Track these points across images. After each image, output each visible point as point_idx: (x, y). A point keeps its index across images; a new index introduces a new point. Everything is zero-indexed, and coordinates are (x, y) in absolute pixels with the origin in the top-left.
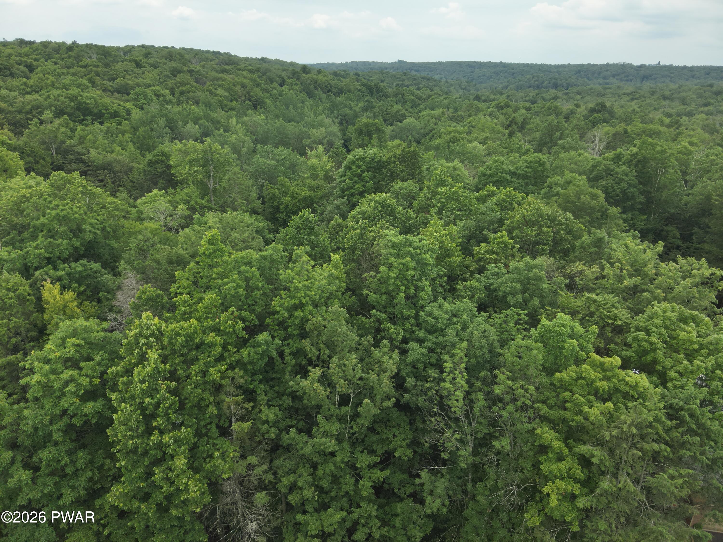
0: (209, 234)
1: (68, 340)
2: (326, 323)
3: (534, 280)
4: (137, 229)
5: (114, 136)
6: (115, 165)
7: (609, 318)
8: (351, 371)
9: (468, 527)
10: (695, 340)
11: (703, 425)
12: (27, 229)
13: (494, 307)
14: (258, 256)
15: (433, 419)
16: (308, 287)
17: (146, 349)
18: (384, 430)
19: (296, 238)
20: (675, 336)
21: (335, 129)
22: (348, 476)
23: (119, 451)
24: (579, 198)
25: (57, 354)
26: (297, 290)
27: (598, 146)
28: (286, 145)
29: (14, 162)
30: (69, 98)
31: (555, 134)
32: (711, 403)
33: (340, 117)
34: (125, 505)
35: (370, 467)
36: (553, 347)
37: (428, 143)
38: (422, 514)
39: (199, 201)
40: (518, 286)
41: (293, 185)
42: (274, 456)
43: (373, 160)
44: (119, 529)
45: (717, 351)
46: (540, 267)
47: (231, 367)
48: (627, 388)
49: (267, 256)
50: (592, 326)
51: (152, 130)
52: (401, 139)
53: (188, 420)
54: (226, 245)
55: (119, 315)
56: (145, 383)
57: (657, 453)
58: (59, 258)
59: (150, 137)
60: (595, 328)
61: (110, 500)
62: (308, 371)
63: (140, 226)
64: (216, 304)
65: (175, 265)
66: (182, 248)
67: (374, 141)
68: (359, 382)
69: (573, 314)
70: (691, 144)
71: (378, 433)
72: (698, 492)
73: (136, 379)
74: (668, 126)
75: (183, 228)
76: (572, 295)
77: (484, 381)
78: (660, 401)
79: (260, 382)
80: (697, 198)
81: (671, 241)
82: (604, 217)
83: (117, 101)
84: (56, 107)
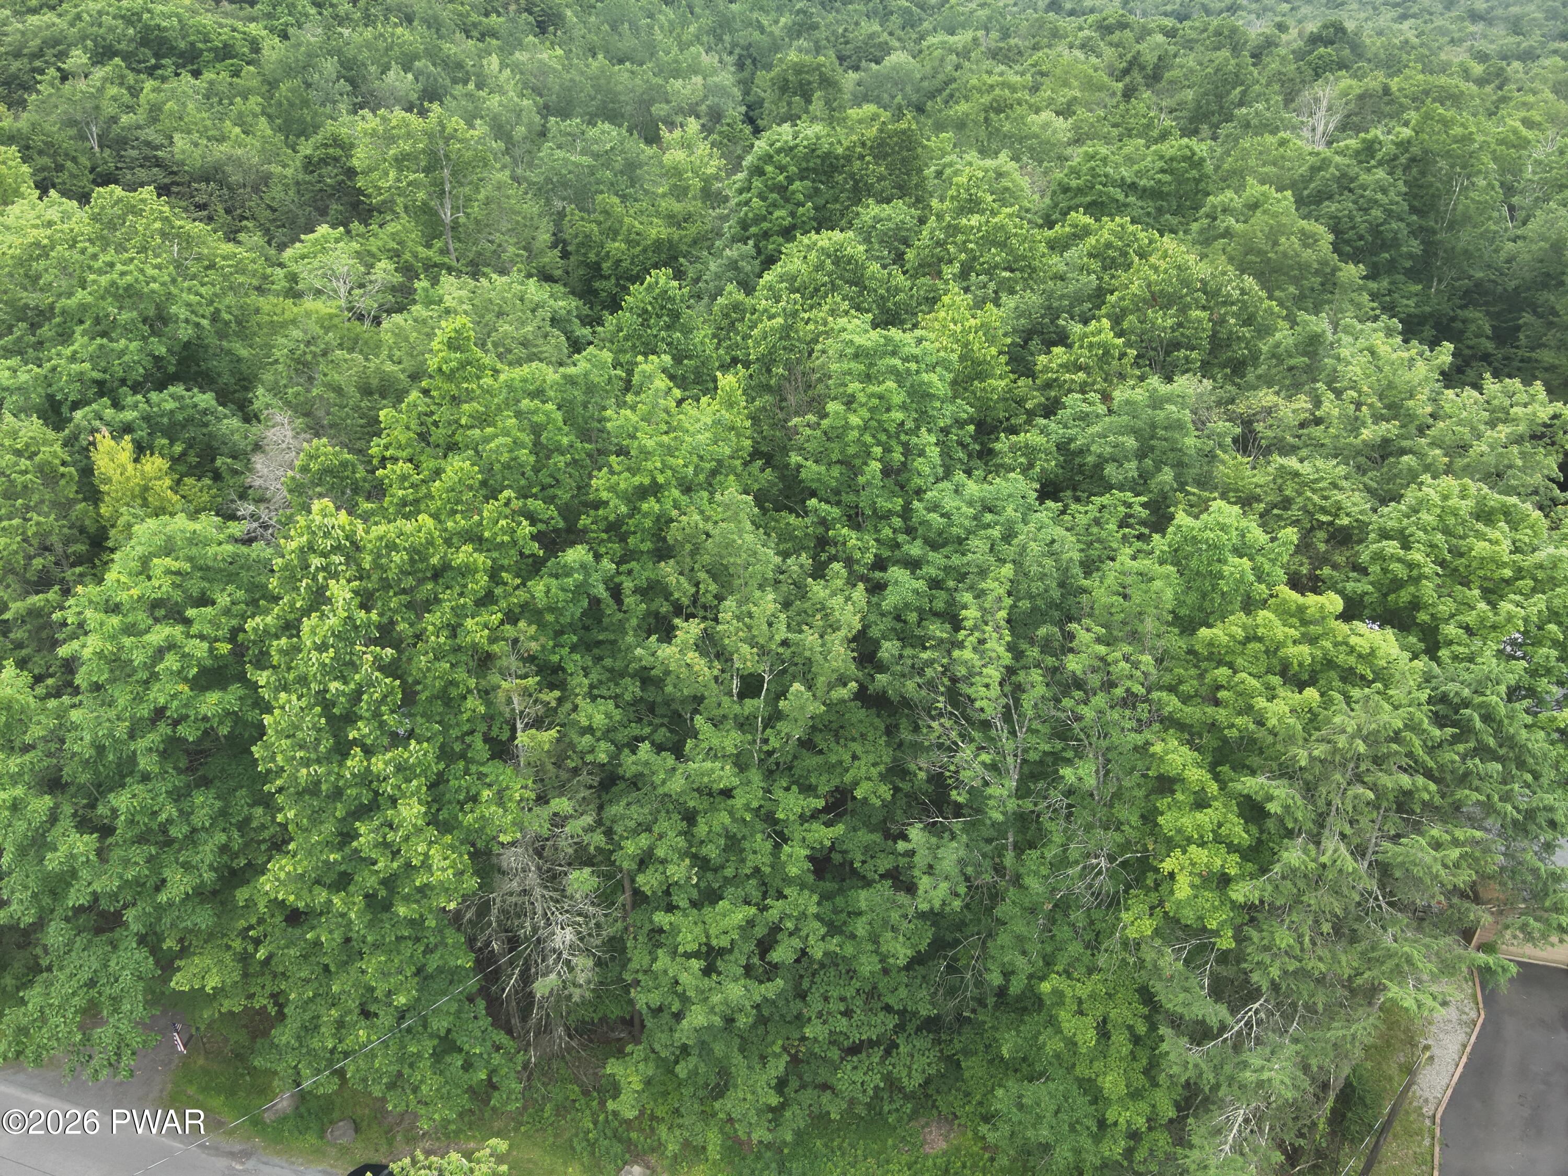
0: (448, 326)
1: (155, 560)
2: (709, 526)
3: (1166, 428)
4: (288, 315)
5: (225, 101)
6: (229, 169)
7: (1323, 510)
8: (765, 627)
9: (1003, 938)
10: (1506, 559)
11: (1511, 738)
12: (49, 319)
13: (1075, 489)
14: (557, 377)
15: (935, 724)
16: (669, 447)
17: (325, 578)
18: (833, 745)
19: (640, 336)
20: (1464, 549)
21: (726, 78)
22: (759, 837)
23: (280, 790)
24: (1276, 243)
25: (132, 591)
26: (646, 454)
27: (1324, 122)
28: (613, 117)
29: (10, 168)
30: (123, 17)
31: (1228, 93)
32: (1531, 692)
33: (737, 51)
34: (298, 897)
35: (803, 818)
36: (1198, 573)
37: (940, 111)
38: (911, 912)
39: (423, 252)
40: (1130, 442)
41: (631, 211)
42: (605, 797)
43: (813, 151)
44: (288, 947)
45: (1553, 583)
46: (1180, 400)
47: (511, 618)
48: (1352, 660)
49: (577, 376)
50: (1284, 527)
51: (308, 85)
52: (878, 101)
53: (423, 727)
54: (486, 352)
55: (262, 506)
56: (326, 650)
57: (1408, 794)
58: (123, 382)
59: (305, 103)
60: (1291, 534)
61: (267, 888)
62: (674, 628)
63: (295, 310)
64: (471, 482)
65: (376, 396)
66: (390, 357)
67: (817, 106)
68: (781, 650)
69: (1246, 502)
70: (1528, 123)
71: (821, 752)
72: (1490, 878)
73: (308, 643)
74: (1481, 82)
75: (389, 312)
76: (1246, 460)
77: (1046, 647)
78: (1419, 688)
79: (574, 649)
80: (1534, 247)
81: (1470, 343)
82: (1329, 287)
83: (229, 21)
84: (94, 41)
